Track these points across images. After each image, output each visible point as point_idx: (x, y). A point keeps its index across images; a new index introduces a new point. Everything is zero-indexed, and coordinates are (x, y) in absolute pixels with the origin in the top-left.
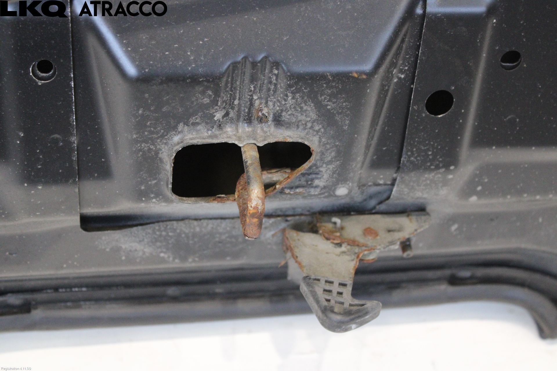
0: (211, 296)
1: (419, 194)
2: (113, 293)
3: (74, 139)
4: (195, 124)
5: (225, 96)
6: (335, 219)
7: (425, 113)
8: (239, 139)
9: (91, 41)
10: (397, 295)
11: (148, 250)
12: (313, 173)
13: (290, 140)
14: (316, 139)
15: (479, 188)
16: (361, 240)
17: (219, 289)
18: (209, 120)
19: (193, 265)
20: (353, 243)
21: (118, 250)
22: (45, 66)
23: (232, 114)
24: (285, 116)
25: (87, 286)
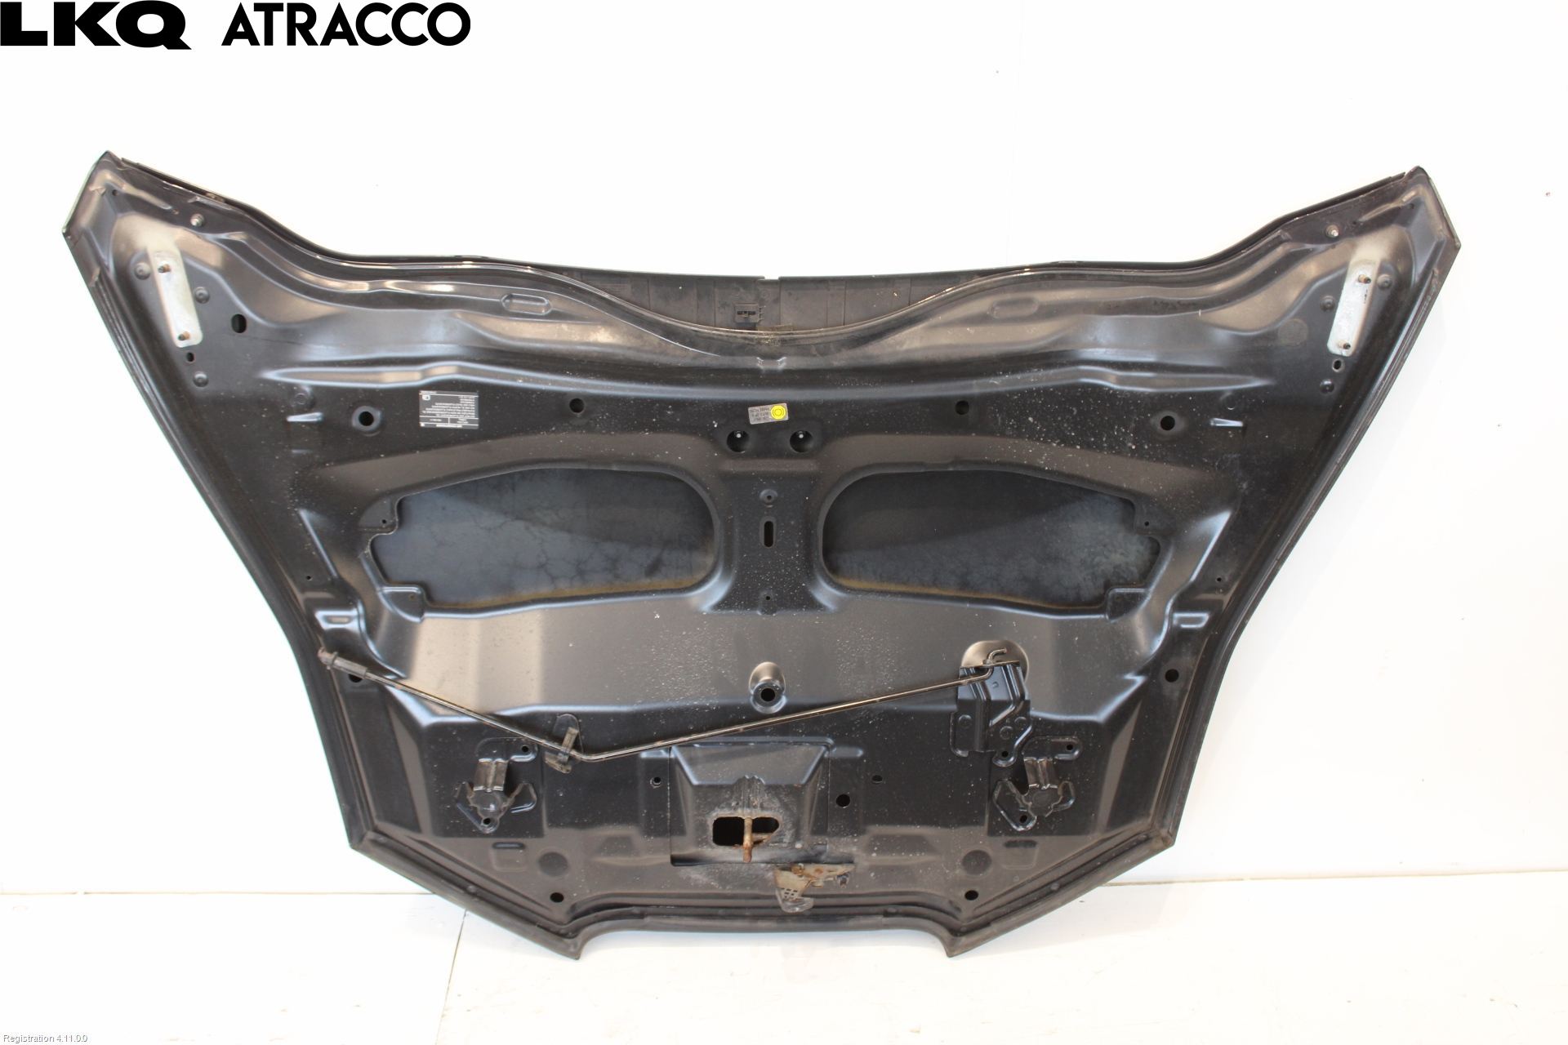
0: (743, 917)
1: (841, 850)
2: (689, 911)
3: (669, 814)
4: (723, 808)
5: (736, 795)
6: (800, 864)
7: (837, 806)
8: (744, 815)
9: (678, 769)
10: (852, 922)
11: (705, 880)
12: (782, 834)
13: (767, 816)
14: (781, 817)
15: (876, 848)
16: (813, 874)
17: (747, 913)
18: (729, 806)
19: (729, 892)
20: (808, 876)
21: (689, 878)
22: (657, 780)
23: (740, 804)
24: (765, 805)
25: (675, 906)
